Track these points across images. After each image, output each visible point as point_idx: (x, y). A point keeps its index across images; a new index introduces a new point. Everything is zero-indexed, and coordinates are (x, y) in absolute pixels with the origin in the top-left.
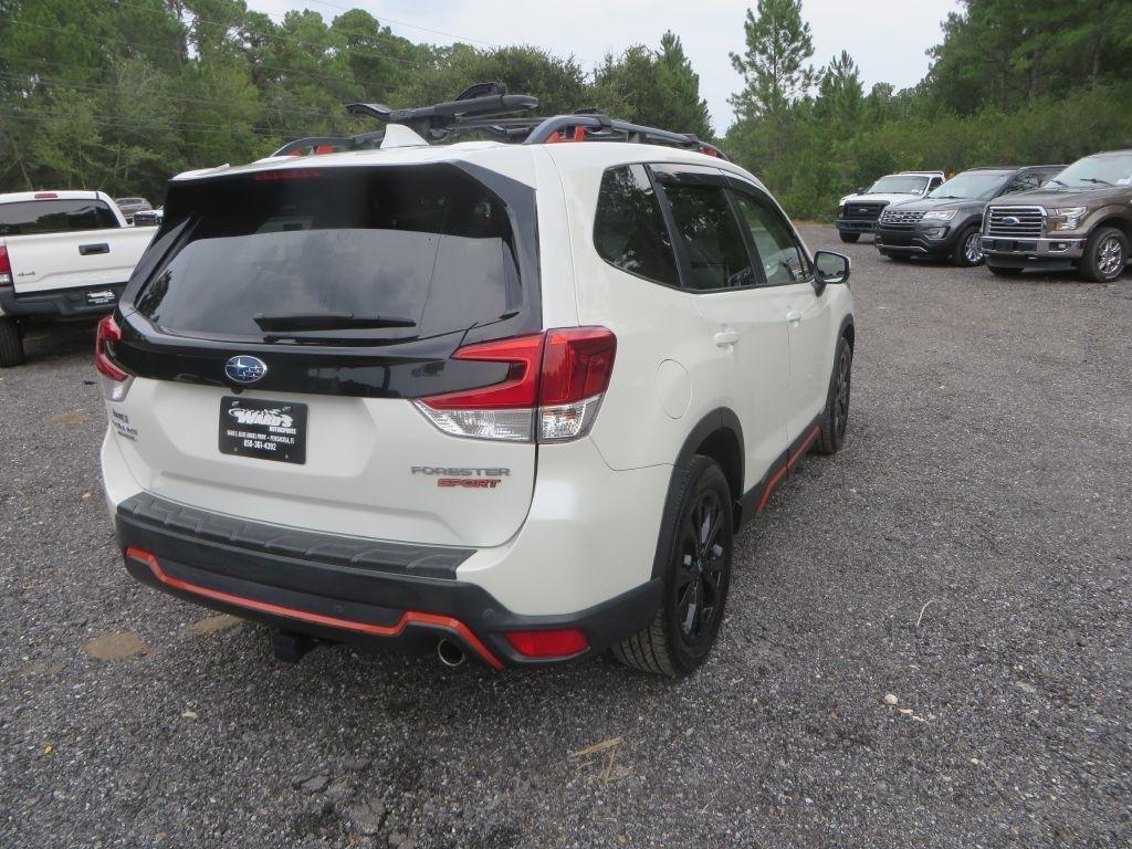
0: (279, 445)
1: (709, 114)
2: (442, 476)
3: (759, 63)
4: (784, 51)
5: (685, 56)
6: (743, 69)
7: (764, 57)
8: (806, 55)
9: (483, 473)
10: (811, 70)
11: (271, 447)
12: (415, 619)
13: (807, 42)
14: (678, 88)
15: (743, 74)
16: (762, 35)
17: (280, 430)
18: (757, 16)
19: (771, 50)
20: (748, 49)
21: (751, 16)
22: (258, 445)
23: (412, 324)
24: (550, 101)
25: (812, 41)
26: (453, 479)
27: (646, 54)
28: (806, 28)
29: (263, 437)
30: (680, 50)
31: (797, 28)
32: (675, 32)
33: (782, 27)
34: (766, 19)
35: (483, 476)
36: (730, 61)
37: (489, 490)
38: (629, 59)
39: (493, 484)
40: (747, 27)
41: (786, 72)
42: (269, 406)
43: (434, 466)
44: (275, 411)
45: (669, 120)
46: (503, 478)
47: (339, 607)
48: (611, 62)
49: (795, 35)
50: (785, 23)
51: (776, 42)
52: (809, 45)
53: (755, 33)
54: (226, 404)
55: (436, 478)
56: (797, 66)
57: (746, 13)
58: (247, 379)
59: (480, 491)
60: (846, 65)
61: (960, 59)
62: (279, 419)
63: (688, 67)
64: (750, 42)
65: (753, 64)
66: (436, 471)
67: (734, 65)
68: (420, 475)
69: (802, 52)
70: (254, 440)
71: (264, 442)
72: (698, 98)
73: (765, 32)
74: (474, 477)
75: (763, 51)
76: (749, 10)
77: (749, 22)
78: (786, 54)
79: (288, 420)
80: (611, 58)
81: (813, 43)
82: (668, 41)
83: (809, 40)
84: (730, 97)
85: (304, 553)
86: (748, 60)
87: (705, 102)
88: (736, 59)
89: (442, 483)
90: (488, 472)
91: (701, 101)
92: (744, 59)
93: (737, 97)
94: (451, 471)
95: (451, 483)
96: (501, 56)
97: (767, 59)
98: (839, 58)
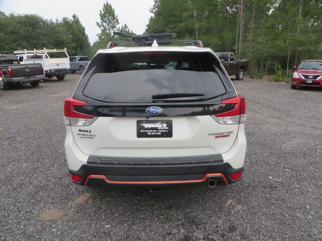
0: (162, 133)
1: (89, 39)
2: (217, 135)
3: (104, 25)
4: (111, 22)
5: (80, 21)
6: (100, 27)
7: (106, 24)
8: (118, 24)
9: (227, 133)
10: (119, 28)
11: (159, 134)
12: (210, 175)
13: (117, 21)
14: (80, 31)
15: (100, 28)
16: (105, 18)
17: (162, 128)
18: (103, 12)
19: (107, 22)
20: (101, 21)
21: (101, 12)
22: (153, 134)
23: (203, 95)
24: (46, 32)
25: (119, 20)
26: (219, 136)
27: (69, 20)
28: (117, 16)
29: (155, 131)
30: (78, 19)
31: (114, 16)
32: (76, 14)
33: (110, 16)
34: (105, 13)
35: (227, 134)
36: (96, 24)
37: (227, 138)
38: (63, 21)
39: (228, 136)
40: (100, 15)
41: (112, 28)
42: (157, 122)
43: (215, 133)
44: (159, 123)
45: (78, 40)
46: (231, 134)
47: (184, 177)
48: (58, 22)
49: (114, 18)
50: (111, 15)
51: (109, 20)
52: (118, 21)
53: (103, 17)
54: (139, 122)
55: (215, 136)
56: (115, 27)
57: (100, 11)
58: (155, 114)
59: (225, 138)
60: (126, 28)
61: (155, 28)
62: (162, 125)
63: (81, 25)
64: (101, 19)
65: (103, 25)
66: (215, 134)
67: (97, 25)
68: (211, 136)
69: (116, 23)
70: (151, 132)
71: (156, 132)
72: (85, 34)
73: (105, 17)
74: (225, 134)
75: (106, 22)
76: (100, 10)
77: (101, 14)
78: (112, 23)
79: (165, 125)
80: (57, 20)
81: (119, 21)
82: (74, 17)
83: (118, 20)
84: (97, 34)
85: (176, 163)
86: (101, 24)
87: (87, 35)
88: (98, 24)
89: (216, 137)
90: (228, 133)
91: (86, 35)
92: (100, 24)
93: (99, 34)
94: (219, 134)
95: (218, 137)
96: (27, 17)
97: (107, 24)
98: (124, 26)
